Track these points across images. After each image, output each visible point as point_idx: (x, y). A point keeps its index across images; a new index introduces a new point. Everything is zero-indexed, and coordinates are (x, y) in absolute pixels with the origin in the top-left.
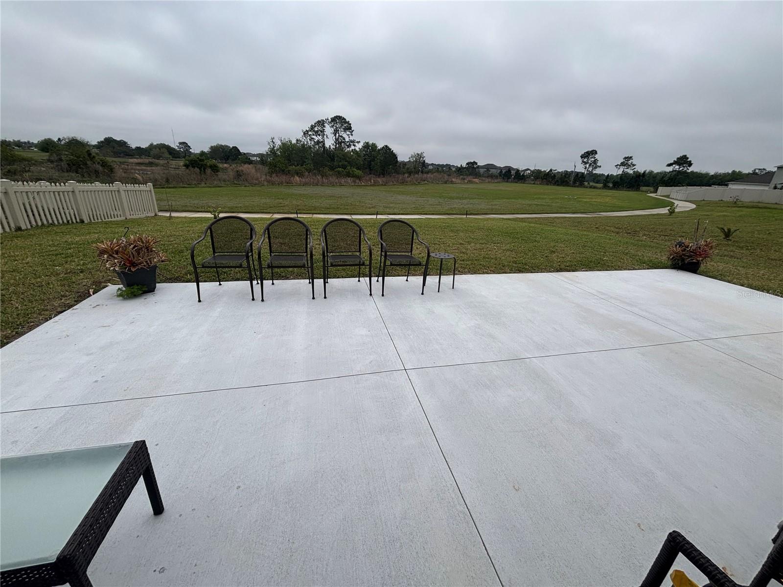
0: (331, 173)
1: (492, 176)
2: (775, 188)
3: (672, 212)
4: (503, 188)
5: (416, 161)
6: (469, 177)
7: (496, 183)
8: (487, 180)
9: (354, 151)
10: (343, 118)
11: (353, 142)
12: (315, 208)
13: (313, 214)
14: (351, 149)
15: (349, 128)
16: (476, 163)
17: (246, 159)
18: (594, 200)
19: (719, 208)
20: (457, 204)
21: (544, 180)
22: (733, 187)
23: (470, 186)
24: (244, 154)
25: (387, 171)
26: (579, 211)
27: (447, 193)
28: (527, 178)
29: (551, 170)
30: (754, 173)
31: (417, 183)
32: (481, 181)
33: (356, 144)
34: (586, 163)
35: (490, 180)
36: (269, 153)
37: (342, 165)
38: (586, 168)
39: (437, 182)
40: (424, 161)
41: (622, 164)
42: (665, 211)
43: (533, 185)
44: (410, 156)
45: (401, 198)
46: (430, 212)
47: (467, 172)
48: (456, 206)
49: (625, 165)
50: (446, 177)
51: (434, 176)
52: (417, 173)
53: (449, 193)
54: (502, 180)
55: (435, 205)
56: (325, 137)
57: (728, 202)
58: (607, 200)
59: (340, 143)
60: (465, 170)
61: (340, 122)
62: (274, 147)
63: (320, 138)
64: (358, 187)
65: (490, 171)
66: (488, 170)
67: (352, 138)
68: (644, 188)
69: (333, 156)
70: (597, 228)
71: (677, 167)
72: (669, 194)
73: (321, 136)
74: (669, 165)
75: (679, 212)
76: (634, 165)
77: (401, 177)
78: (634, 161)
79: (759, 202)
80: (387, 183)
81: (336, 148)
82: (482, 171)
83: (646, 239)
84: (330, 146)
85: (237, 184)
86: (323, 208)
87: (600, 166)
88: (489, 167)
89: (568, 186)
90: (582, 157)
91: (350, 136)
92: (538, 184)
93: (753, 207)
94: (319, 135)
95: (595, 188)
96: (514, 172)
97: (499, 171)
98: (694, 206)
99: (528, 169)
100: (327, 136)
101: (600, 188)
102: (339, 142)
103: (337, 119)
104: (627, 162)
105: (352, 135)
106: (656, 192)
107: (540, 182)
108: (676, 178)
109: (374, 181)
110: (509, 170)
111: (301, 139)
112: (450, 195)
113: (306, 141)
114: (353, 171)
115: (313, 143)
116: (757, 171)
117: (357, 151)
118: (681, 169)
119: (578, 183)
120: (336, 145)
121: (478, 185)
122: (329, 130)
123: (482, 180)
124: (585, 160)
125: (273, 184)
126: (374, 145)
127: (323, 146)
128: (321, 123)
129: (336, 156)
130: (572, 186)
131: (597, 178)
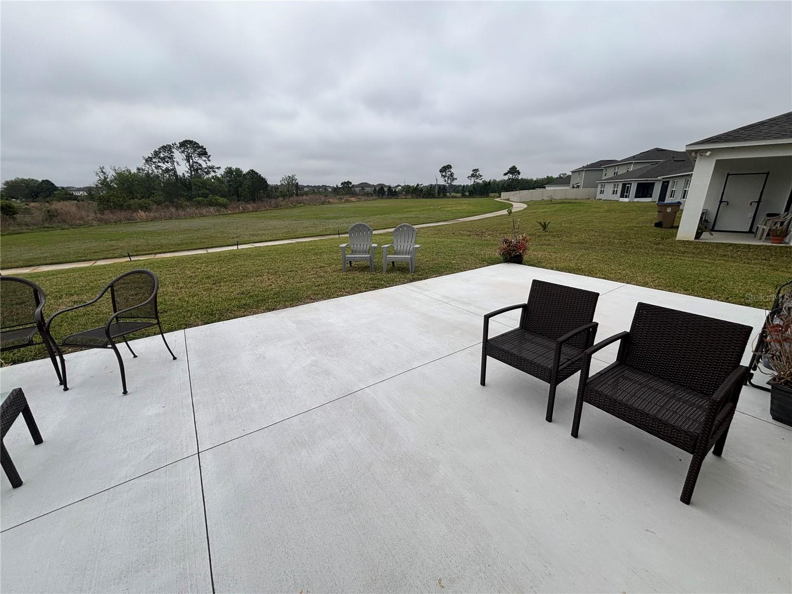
0: (188, 204)
1: (367, 194)
2: (573, 187)
3: (510, 213)
4: (379, 205)
5: (288, 184)
6: (346, 196)
7: (372, 200)
8: (363, 198)
9: (216, 178)
10: (195, 142)
11: (212, 168)
12: (161, 246)
13: (156, 254)
14: (210, 176)
15: (203, 153)
16: (351, 183)
17: (67, 194)
18: (454, 208)
19: (541, 206)
20: (333, 225)
21: (414, 194)
22: (549, 188)
23: (348, 205)
24: (63, 188)
25: (257, 196)
26: (441, 220)
27: (324, 214)
28: (400, 193)
29: (418, 185)
30: (560, 177)
31: (292, 206)
32: (357, 199)
33: (216, 170)
34: (445, 177)
35: (366, 198)
36: (100, 186)
37: (203, 194)
38: (445, 181)
39: (314, 203)
40: (297, 183)
41: (473, 176)
42: (505, 212)
43: (406, 200)
44: (281, 179)
45: (273, 223)
46: (301, 236)
47: (343, 192)
48: (331, 226)
49: (474, 176)
50: (323, 198)
51: (310, 198)
52: (291, 196)
53: (326, 214)
54: (377, 197)
55: (309, 227)
56: (175, 164)
57: (547, 201)
58: (464, 207)
59: (197, 170)
60: (341, 190)
61: (191, 147)
62: (105, 179)
63: (169, 166)
64: (224, 216)
65: (365, 189)
66: (363, 189)
67: (209, 164)
68: (492, 195)
69: (190, 184)
70: (453, 233)
71: (511, 176)
72: (508, 198)
73: (170, 163)
74: (505, 174)
75: (515, 212)
76: (481, 176)
77: (273, 201)
78: (480, 172)
79: (565, 199)
80: (258, 208)
81: (191, 175)
82: (357, 189)
83: (490, 238)
84: (183, 174)
85: (48, 227)
86: (172, 245)
87: (456, 179)
88: (364, 185)
89: (435, 198)
90: (441, 171)
91: (207, 162)
92: (409, 199)
93: (561, 203)
94: (167, 162)
95: (456, 197)
96: (387, 188)
97: (374, 188)
98: (526, 206)
99: (399, 186)
100: (178, 163)
101: (460, 198)
102: (195, 169)
103: (188, 144)
104: (475, 174)
105: (209, 161)
106: (500, 197)
107: (411, 196)
108: (512, 185)
109: (242, 207)
110: (382, 187)
111: (143, 168)
112: (326, 215)
113: (151, 169)
114: (216, 200)
115: (160, 171)
116: (562, 176)
117: (218, 177)
118: (514, 177)
119: (442, 195)
120: (191, 173)
121: (355, 204)
122: (178, 156)
123: (359, 198)
124: (444, 174)
125: (107, 222)
126: (238, 171)
127: (175, 174)
128: (168, 148)
129: (193, 184)
130: (438, 198)
131: (456, 189)
